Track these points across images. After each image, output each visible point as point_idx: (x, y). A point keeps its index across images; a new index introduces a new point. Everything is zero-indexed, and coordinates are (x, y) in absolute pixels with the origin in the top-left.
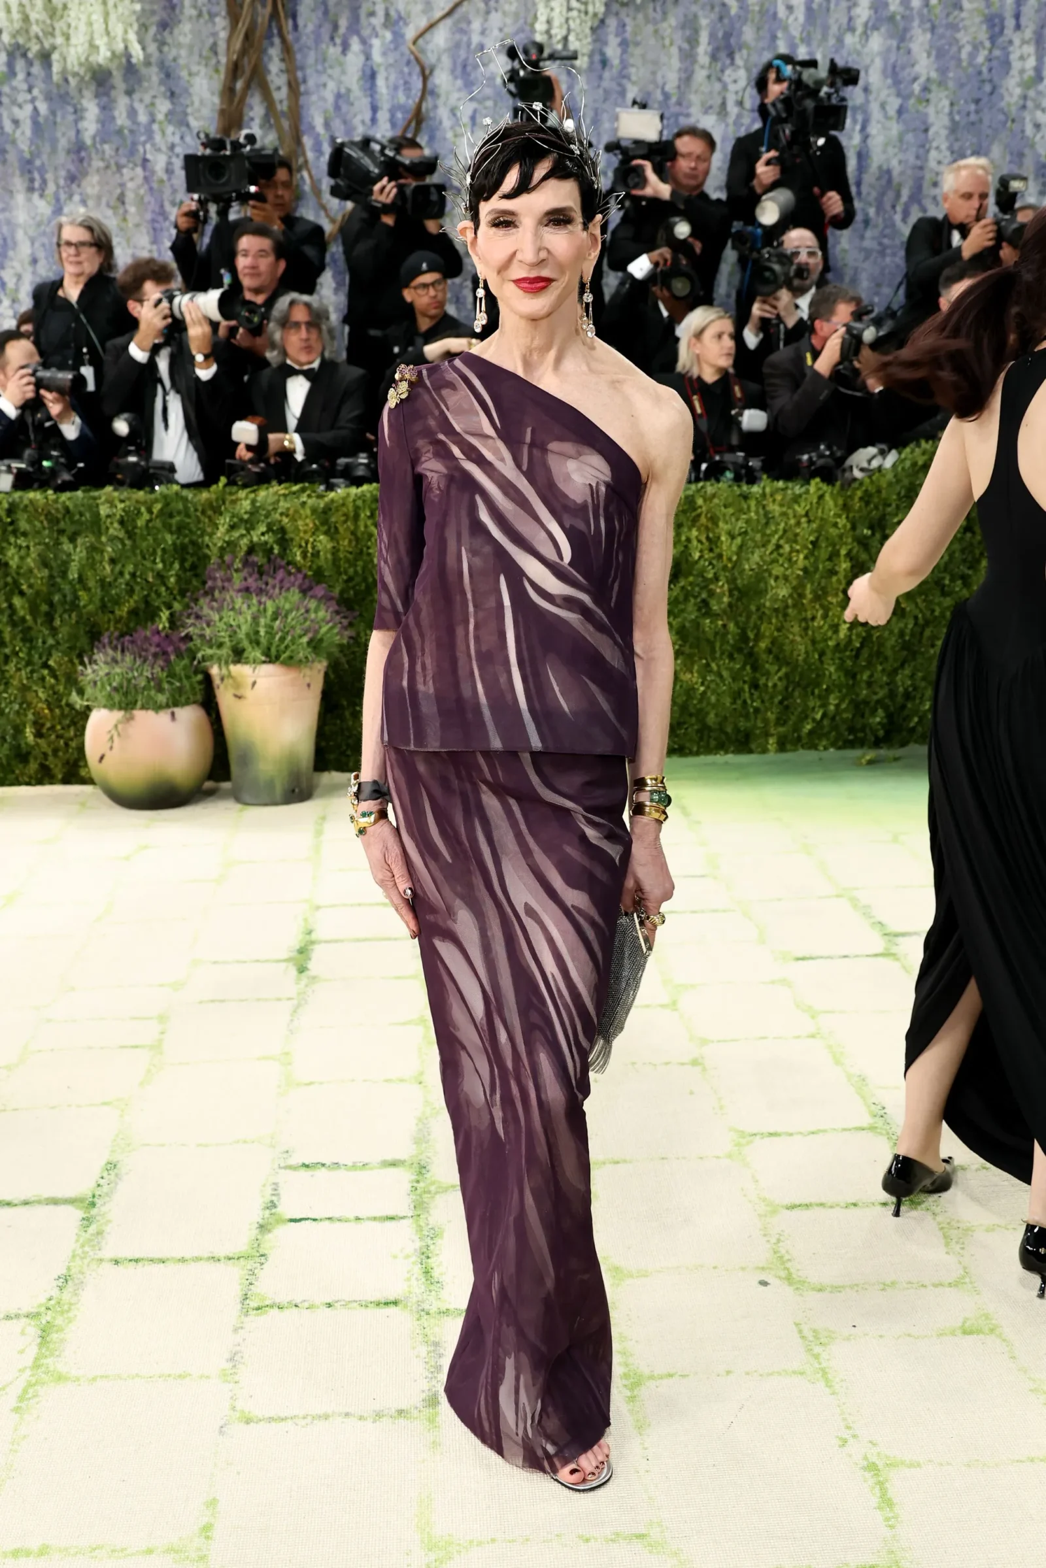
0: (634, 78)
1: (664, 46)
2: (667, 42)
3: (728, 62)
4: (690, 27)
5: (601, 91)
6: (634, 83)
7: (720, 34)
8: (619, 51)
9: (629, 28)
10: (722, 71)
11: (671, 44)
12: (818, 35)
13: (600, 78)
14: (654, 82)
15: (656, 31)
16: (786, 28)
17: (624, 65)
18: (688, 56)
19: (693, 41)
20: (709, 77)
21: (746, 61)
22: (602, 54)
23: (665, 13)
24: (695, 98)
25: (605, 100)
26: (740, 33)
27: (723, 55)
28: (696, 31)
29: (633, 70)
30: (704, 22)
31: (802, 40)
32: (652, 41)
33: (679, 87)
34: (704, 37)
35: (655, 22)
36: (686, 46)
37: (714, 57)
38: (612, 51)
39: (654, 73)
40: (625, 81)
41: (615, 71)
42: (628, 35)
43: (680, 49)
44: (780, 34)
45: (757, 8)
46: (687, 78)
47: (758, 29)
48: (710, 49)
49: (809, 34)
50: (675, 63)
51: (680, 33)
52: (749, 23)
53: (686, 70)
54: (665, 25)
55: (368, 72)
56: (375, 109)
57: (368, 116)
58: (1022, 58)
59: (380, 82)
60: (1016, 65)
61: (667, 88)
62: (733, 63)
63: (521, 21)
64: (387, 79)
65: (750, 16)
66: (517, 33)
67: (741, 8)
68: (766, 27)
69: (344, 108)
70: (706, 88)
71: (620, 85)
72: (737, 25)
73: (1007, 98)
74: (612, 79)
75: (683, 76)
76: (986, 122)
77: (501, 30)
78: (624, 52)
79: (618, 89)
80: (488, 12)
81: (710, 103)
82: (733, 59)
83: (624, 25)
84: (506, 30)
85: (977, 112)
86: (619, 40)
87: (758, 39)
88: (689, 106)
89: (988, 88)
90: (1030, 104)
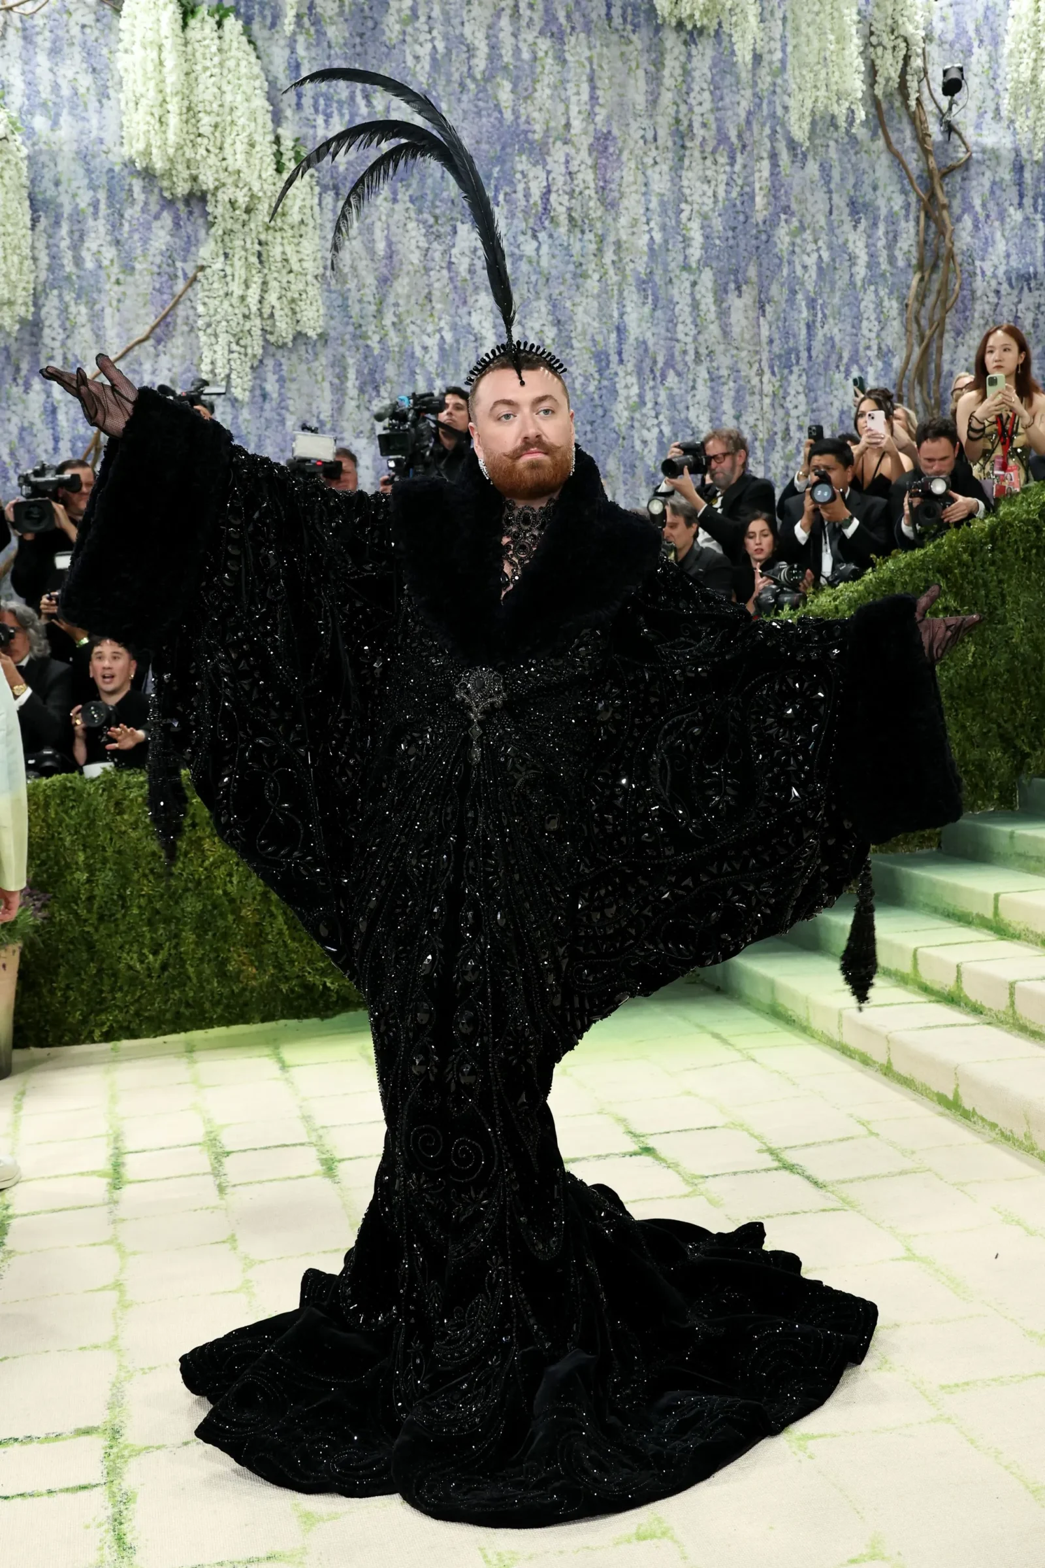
0: (292, 409)
1: (317, 382)
2: (320, 378)
3: (374, 394)
4: (339, 364)
5: (263, 420)
6: (292, 413)
7: (366, 371)
8: (277, 386)
9: (284, 367)
10: (370, 402)
11: (323, 380)
12: (451, 371)
13: (262, 409)
14: (310, 412)
15: (309, 369)
16: (423, 365)
17: (282, 398)
18: (339, 390)
19: (342, 377)
20: (358, 407)
21: (390, 393)
22: (262, 389)
23: (316, 354)
24: (344, 424)
25: (267, 428)
26: (384, 370)
27: (369, 389)
28: (345, 369)
29: (290, 402)
30: (351, 361)
31: (438, 375)
32: (306, 378)
33: (332, 416)
34: (352, 374)
35: (308, 362)
36: (336, 381)
37: (362, 391)
38: (271, 386)
39: (310, 404)
40: (284, 412)
41: (274, 404)
42: (284, 373)
43: (331, 384)
44: (418, 371)
45: (396, 349)
46: (339, 408)
47: (399, 366)
48: (357, 383)
49: (443, 370)
50: (328, 395)
51: (330, 370)
52: (390, 362)
53: (337, 402)
54: (316, 364)
55: (50, 408)
56: (56, 440)
57: (50, 445)
58: (626, 387)
59: (61, 416)
60: (622, 392)
61: (322, 417)
62: (378, 395)
63: (188, 362)
64: (67, 413)
65: (391, 355)
66: (184, 373)
67: (383, 349)
68: (406, 364)
69: (28, 439)
70: (356, 416)
71: (279, 415)
72: (380, 363)
73: (617, 420)
74: (272, 410)
75: (336, 406)
76: (601, 439)
77: (170, 370)
78: (282, 387)
79: (277, 418)
80: (157, 355)
81: (361, 428)
82: (378, 391)
83: (281, 365)
84: (174, 370)
85: (592, 432)
86: (276, 377)
87: (399, 375)
88: (341, 433)
89: (600, 412)
90: (636, 424)
